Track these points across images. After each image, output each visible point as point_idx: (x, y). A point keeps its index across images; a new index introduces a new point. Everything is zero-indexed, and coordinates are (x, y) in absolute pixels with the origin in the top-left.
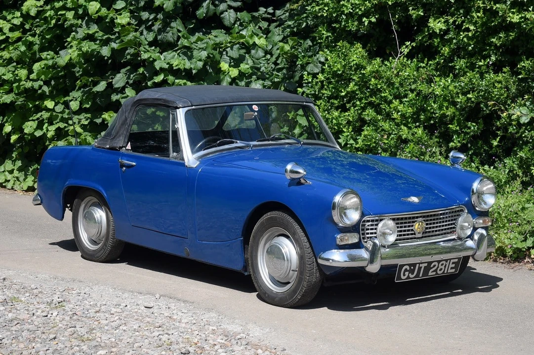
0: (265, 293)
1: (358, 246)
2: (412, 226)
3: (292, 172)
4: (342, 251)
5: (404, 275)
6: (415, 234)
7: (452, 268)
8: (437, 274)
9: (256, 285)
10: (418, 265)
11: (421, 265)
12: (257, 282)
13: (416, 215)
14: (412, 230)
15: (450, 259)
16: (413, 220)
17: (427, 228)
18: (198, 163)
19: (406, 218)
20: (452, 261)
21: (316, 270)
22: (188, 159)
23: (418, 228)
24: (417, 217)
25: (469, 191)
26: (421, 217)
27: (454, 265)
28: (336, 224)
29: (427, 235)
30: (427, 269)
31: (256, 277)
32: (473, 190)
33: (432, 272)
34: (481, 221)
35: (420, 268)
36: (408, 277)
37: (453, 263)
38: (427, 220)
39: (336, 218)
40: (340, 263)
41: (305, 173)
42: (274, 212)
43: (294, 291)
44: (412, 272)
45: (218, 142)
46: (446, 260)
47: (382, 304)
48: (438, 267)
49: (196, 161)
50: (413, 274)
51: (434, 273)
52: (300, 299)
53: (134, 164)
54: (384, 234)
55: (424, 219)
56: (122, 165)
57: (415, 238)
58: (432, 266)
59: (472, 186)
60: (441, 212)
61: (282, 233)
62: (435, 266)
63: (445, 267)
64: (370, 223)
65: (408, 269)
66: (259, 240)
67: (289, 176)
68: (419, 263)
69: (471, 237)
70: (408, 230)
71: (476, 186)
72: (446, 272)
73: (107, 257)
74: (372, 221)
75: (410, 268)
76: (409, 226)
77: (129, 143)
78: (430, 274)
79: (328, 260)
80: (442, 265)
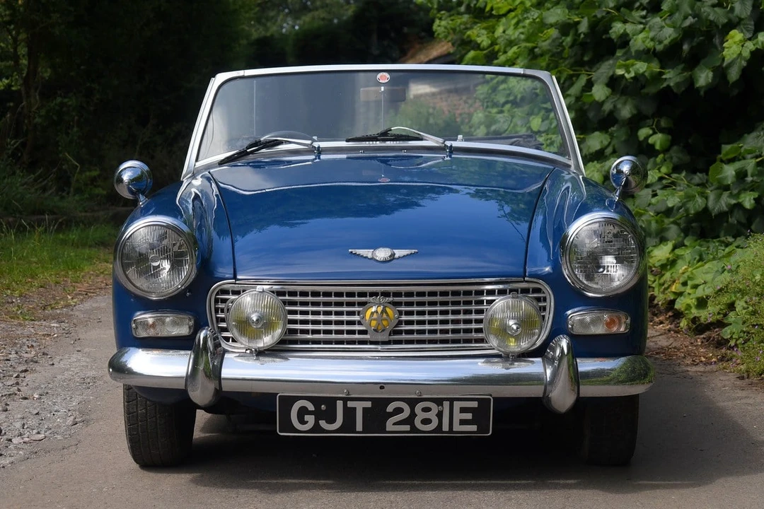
5: (303, 422)
7: (463, 422)
8: (414, 429)
10: (340, 404)
11: (350, 404)
15: (452, 400)
20: (459, 404)
27: (469, 416)
30: (376, 415)
33: (394, 424)
36: (317, 428)
37: (463, 410)
44: (326, 416)
48: (413, 415)
50: (332, 420)
51: (407, 428)
58: (389, 409)
62: (398, 411)
63: (439, 416)
65: (312, 408)
68: (344, 399)
72: (446, 427)
78: (390, 425)
80: (426, 410)
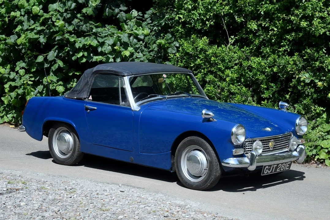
0: (187, 182)
1: (242, 156)
2: (268, 144)
3: (205, 114)
4: (235, 158)
5: (266, 172)
6: (269, 148)
7: (287, 167)
8: (280, 170)
9: (180, 178)
10: (272, 166)
12: (181, 176)
13: (270, 138)
14: (268, 146)
15: (287, 162)
16: (268, 141)
17: (275, 145)
18: (140, 108)
19: (265, 140)
20: (288, 163)
21: (219, 169)
22: (133, 106)
23: (271, 145)
24: (271, 139)
25: (294, 124)
26: (272, 139)
27: (288, 166)
28: (233, 143)
29: (275, 149)
30: (277, 168)
31: (180, 174)
32: (296, 124)
34: (300, 141)
35: (273, 167)
36: (268, 173)
37: (288, 164)
38: (275, 141)
39: (233, 140)
40: (234, 165)
41: (214, 115)
42: (192, 137)
43: (205, 181)
44: (269, 169)
45: (149, 96)
46: (285, 163)
47: (250, 187)
48: (281, 167)
49: (138, 107)
50: (269, 171)
51: (279, 170)
52: (209, 186)
53: (96, 108)
54: (256, 149)
55: (274, 140)
56: (87, 109)
57: (269, 151)
58: (279, 166)
59: (296, 121)
60: (280, 136)
61: (196, 148)
62: (280, 166)
63: (284, 167)
64: (248, 143)
65: (268, 168)
66: (182, 152)
67: (204, 116)
68: (273, 165)
69: (296, 150)
70: (266, 147)
71: (298, 121)
73: (73, 162)
74: (249, 141)
75: (269, 167)
76: (267, 144)
77: (91, 96)
78: (278, 170)
79: (228, 164)
80: (283, 165)
